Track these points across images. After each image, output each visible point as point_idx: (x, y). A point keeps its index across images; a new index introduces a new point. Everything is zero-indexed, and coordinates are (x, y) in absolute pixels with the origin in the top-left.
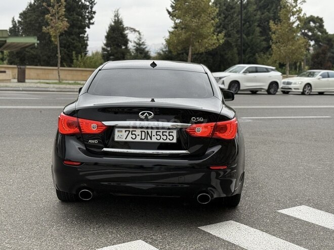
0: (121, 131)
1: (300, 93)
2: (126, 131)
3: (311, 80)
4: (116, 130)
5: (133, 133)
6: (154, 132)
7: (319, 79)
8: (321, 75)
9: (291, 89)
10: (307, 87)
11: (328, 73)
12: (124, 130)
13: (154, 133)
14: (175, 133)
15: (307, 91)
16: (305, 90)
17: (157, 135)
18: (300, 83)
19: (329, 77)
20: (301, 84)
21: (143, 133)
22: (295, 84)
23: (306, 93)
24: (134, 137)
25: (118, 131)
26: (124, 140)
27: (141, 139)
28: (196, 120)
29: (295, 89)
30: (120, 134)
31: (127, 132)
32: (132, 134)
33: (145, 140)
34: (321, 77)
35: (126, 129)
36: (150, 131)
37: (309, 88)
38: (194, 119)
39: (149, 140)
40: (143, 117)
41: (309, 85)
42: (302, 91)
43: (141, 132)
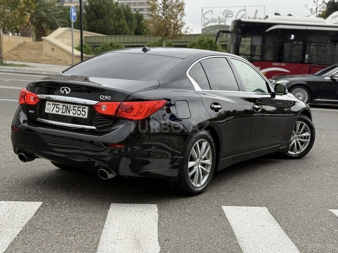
0: (50, 104)
2: (53, 104)
4: (47, 103)
5: (58, 106)
6: (72, 106)
13: (72, 108)
14: (86, 110)
17: (74, 110)
21: (64, 107)
24: (58, 110)
26: (51, 112)
27: (62, 112)
28: (104, 98)
30: (49, 106)
31: (54, 105)
32: (57, 108)
33: (65, 114)
36: (69, 105)
38: (102, 97)
39: (68, 114)
40: (63, 92)
43: (63, 105)
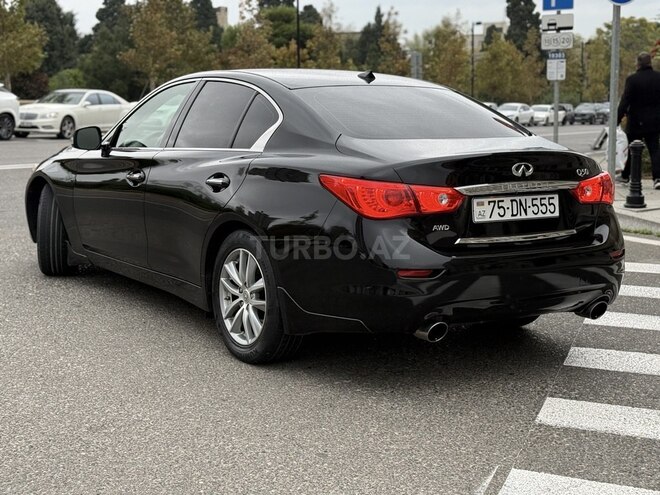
0: (482, 204)
1: (55, 136)
2: (489, 202)
3: (71, 109)
4: (475, 201)
5: (501, 204)
6: (529, 199)
7: (85, 106)
8: (87, 100)
9: (36, 127)
10: (67, 122)
11: (98, 95)
12: (486, 201)
13: (529, 203)
14: (556, 201)
15: (68, 131)
16: (64, 128)
17: (533, 205)
18: (53, 115)
19: (100, 103)
20: (55, 117)
21: (514, 203)
22: (44, 117)
23: (66, 135)
24: (502, 212)
25: (478, 204)
26: (488, 219)
27: (513, 215)
29: (44, 127)
30: (481, 208)
31: (492, 204)
32: (499, 208)
33: (518, 217)
34: (88, 103)
35: (491, 200)
36: (523, 199)
37: (71, 125)
39: (524, 216)
40: (519, 174)
41: (69, 119)
42: (58, 130)
43: (512, 201)
